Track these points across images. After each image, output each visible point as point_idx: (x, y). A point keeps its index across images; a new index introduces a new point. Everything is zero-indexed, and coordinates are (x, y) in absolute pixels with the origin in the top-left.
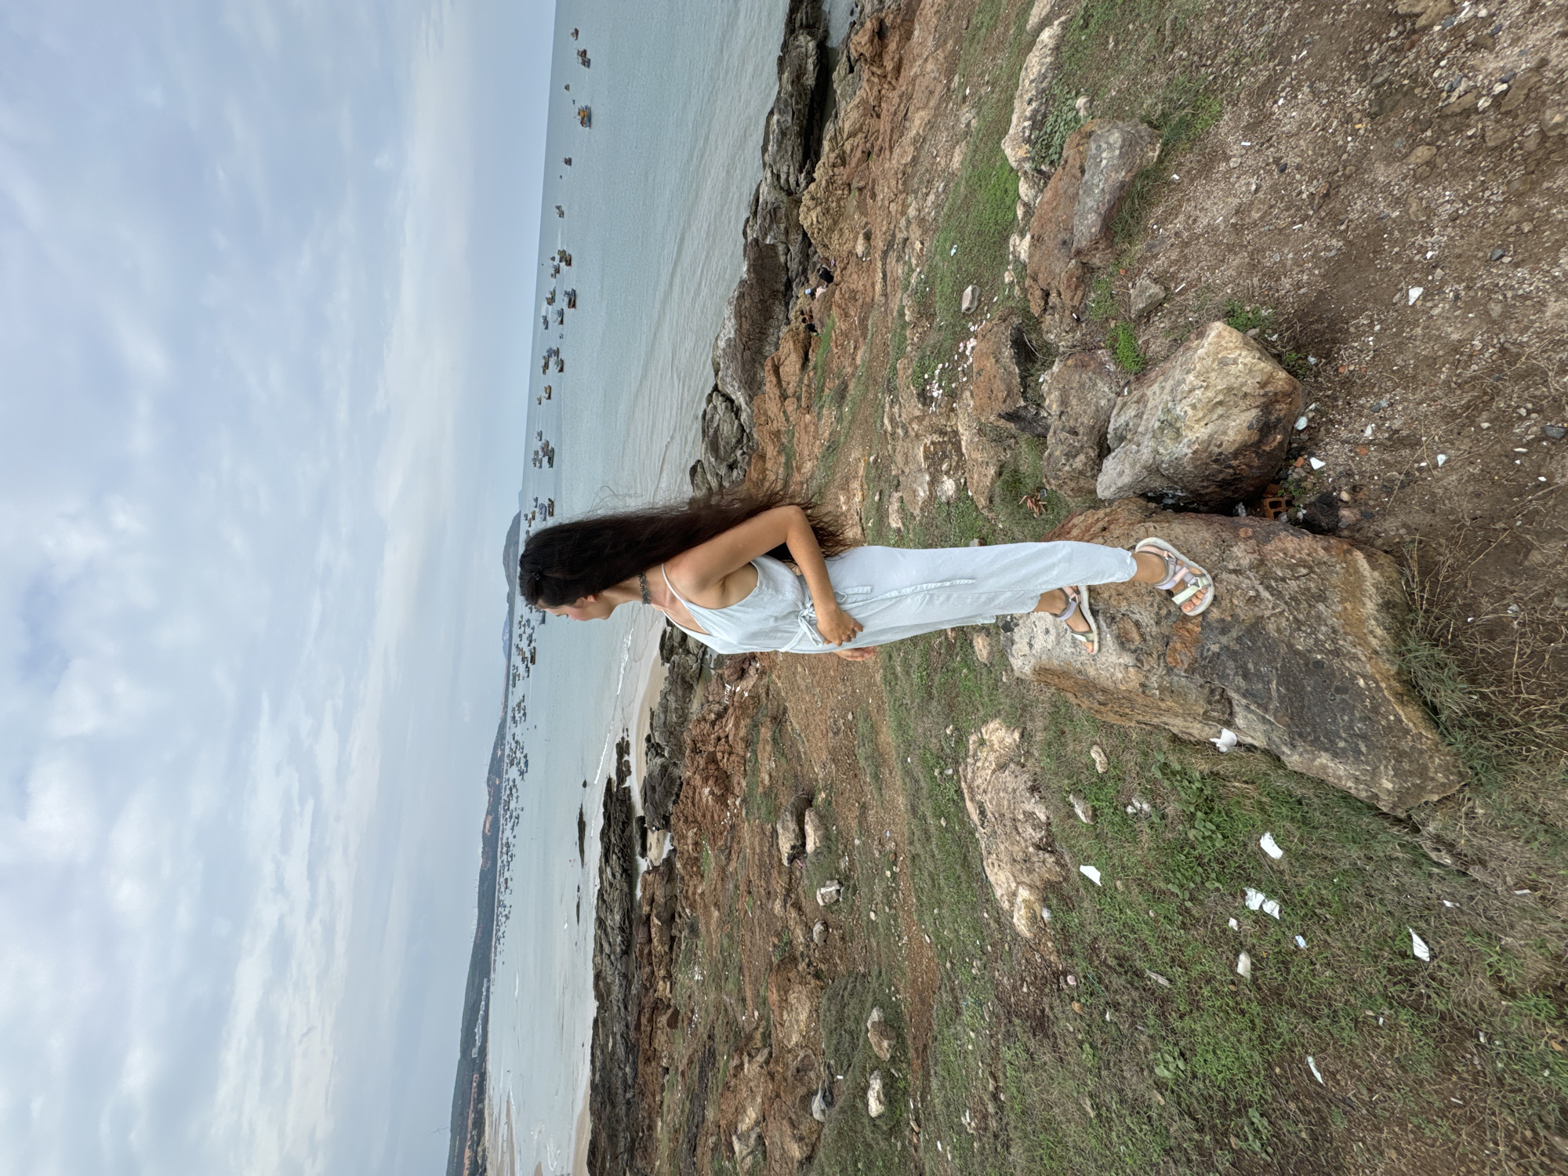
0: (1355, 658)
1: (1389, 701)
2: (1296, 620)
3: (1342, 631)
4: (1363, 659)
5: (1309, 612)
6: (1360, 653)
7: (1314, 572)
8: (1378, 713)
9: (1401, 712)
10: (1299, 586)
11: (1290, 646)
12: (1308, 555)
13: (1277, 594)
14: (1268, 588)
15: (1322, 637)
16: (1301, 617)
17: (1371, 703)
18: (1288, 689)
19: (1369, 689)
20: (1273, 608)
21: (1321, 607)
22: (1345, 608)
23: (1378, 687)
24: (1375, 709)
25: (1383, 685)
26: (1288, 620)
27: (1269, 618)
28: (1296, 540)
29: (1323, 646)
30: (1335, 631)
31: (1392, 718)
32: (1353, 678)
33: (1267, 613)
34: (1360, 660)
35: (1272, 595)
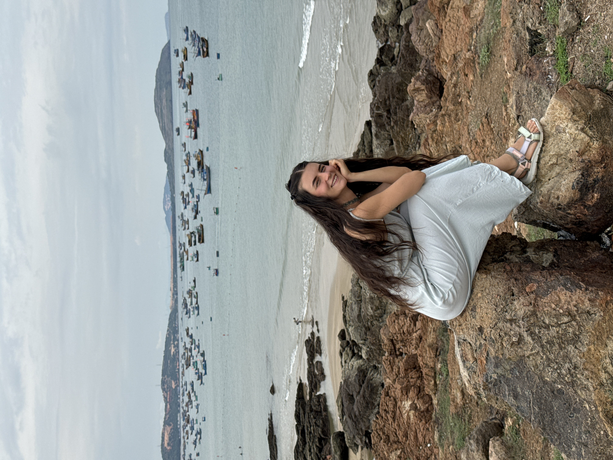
0: (586, 388)
1: (602, 421)
2: (548, 359)
3: (581, 367)
4: (592, 389)
5: (559, 353)
6: (589, 384)
7: (575, 320)
8: (594, 428)
9: (609, 429)
10: (558, 332)
11: (541, 378)
12: (575, 306)
13: (537, 338)
14: (532, 334)
15: (564, 372)
16: (552, 356)
17: (591, 421)
18: (540, 409)
19: (591, 411)
20: (532, 350)
21: (571, 348)
22: (590, 350)
23: (596, 410)
24: (593, 426)
25: (600, 409)
26: (542, 358)
27: (528, 357)
28: (568, 293)
29: (563, 378)
30: (575, 368)
31: (602, 432)
32: (581, 403)
33: (527, 353)
34: (588, 390)
35: (533, 340)
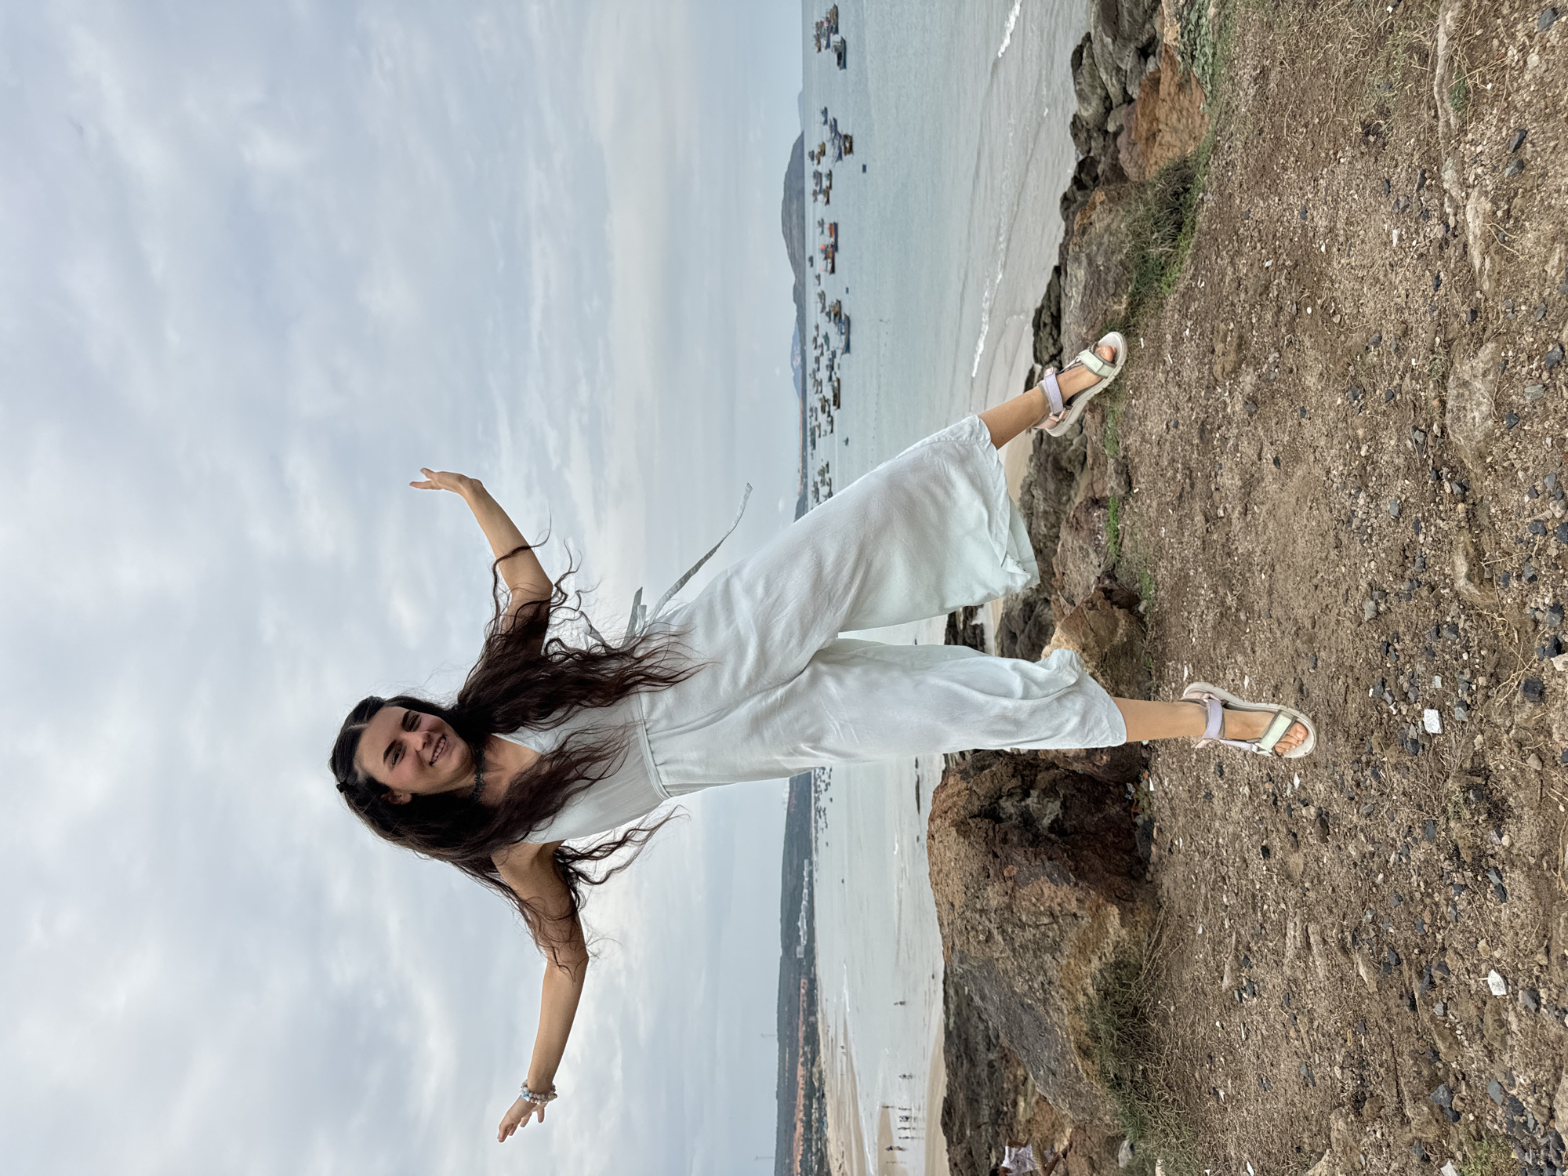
0: (1059, 1009)
1: (1073, 1052)
2: (1020, 967)
3: (1057, 983)
4: (1066, 1012)
5: (1032, 962)
6: (1064, 1006)
7: (1057, 923)
8: (1064, 1058)
9: (1079, 1064)
10: (1034, 935)
11: (1011, 987)
12: (1059, 905)
13: (1009, 940)
14: (1003, 932)
15: (1036, 985)
16: (1024, 965)
17: (1061, 1049)
18: (1007, 1019)
19: (1063, 1038)
20: (1001, 953)
21: (1048, 957)
22: (1069, 963)
23: (1068, 1038)
24: (1063, 1055)
25: (1072, 1038)
26: (1013, 964)
27: (997, 960)
28: (1053, 887)
29: (1034, 993)
30: (1050, 983)
31: (1072, 1065)
32: (1052, 1026)
33: (997, 955)
34: (1062, 1012)
35: (1004, 940)
